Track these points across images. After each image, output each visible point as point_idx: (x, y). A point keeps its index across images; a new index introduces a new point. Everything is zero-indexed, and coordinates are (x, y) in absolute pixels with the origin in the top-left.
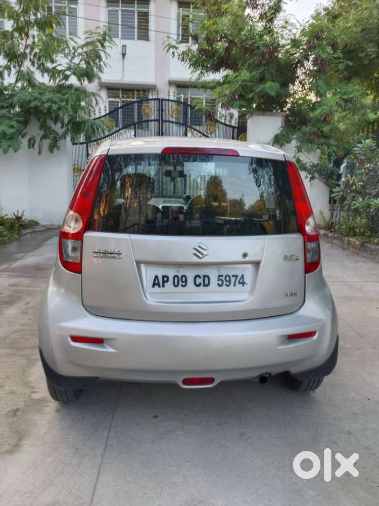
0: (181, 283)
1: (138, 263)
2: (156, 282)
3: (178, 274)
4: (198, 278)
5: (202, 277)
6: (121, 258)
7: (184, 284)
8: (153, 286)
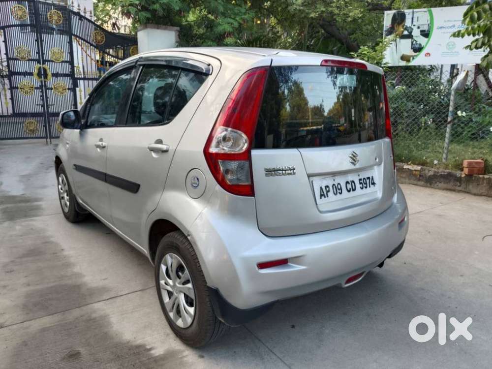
0: (338, 191)
1: (309, 176)
2: (322, 193)
3: (334, 183)
4: (348, 184)
5: (350, 182)
6: (294, 173)
7: (340, 191)
8: (321, 198)
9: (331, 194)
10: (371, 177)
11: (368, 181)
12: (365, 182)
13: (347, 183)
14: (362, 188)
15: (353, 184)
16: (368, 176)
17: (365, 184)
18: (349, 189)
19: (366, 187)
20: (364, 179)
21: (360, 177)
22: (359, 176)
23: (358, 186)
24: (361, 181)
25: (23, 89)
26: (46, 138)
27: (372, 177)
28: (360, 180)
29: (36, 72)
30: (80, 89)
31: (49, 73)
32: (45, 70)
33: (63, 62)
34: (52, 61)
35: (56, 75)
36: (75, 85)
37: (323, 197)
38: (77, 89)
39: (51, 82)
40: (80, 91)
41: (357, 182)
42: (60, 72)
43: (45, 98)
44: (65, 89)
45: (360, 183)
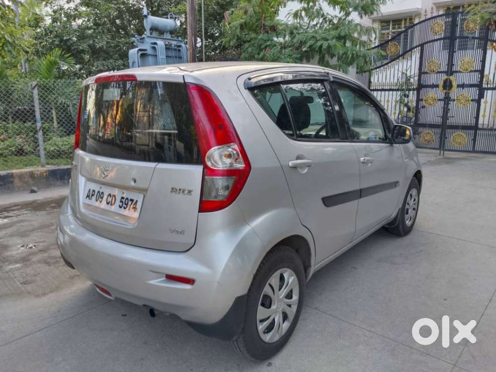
0: (100, 199)
2: (89, 195)
3: (100, 190)
4: (109, 197)
5: (112, 196)
9: (94, 198)
10: (135, 201)
11: (130, 203)
12: (126, 202)
13: (110, 195)
14: (120, 207)
15: (114, 198)
16: (132, 198)
17: (125, 204)
18: (108, 202)
19: (125, 208)
20: (127, 199)
21: (124, 196)
22: (123, 193)
23: (118, 203)
24: (122, 200)
25: (427, 101)
26: (440, 149)
27: (137, 201)
28: (123, 198)
29: (441, 84)
30: (486, 100)
31: (454, 84)
32: (451, 82)
33: (471, 71)
34: (460, 72)
35: (462, 86)
36: (481, 96)
37: (88, 198)
38: (483, 101)
39: (454, 93)
40: (486, 102)
41: (118, 199)
42: (467, 82)
43: (446, 110)
44: (469, 100)
45: (121, 201)
